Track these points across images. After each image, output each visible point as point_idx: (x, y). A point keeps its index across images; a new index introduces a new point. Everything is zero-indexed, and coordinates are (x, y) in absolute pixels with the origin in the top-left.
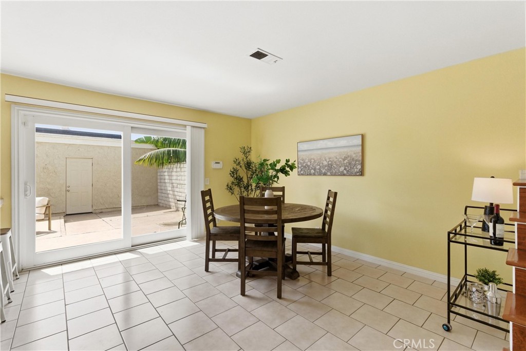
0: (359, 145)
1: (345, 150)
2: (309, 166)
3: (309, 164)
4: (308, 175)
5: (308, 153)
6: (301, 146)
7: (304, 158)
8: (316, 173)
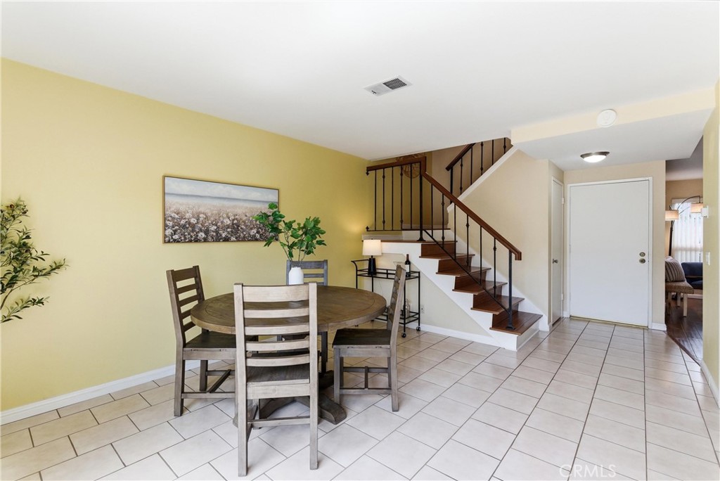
2: (193, 226)
3: (193, 221)
4: (190, 241)
5: (192, 202)
6: (172, 185)
7: (182, 209)
8: (210, 238)
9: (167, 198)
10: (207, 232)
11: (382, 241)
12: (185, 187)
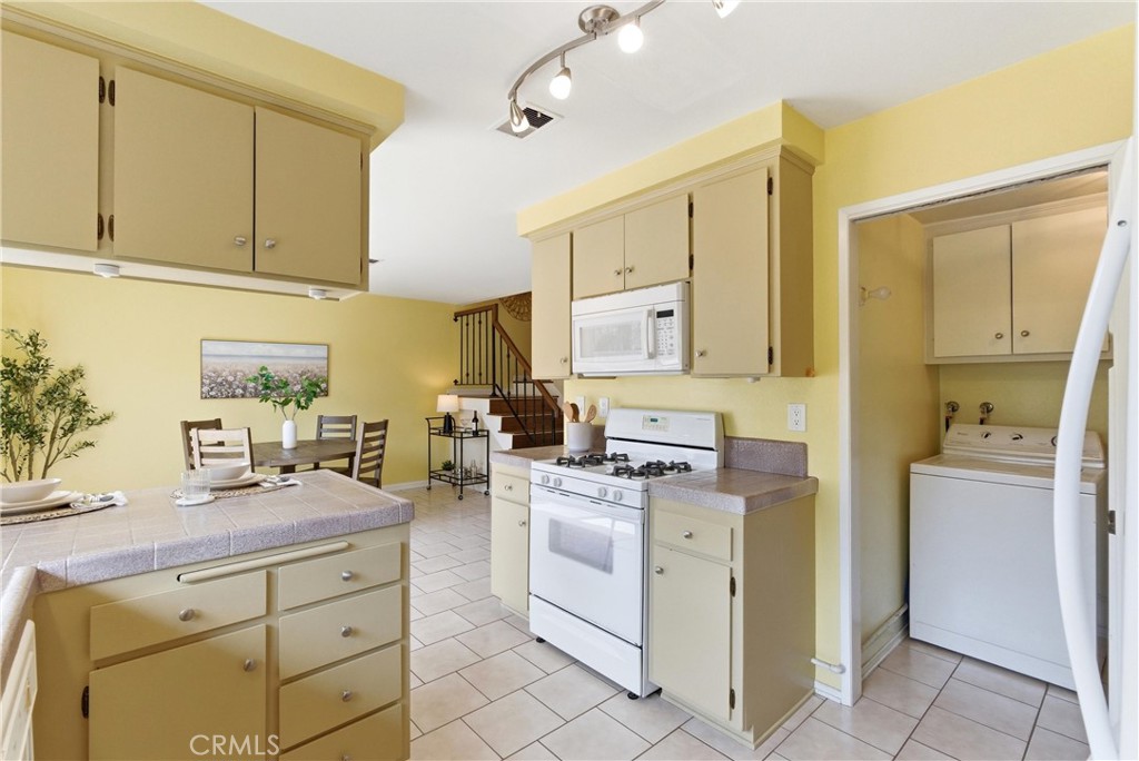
0: (324, 358)
1: (304, 362)
2: (230, 384)
3: (231, 379)
4: (228, 397)
5: (228, 361)
6: (209, 347)
7: (219, 368)
8: (248, 394)
9: (204, 359)
10: (245, 389)
11: (459, 396)
12: (223, 348)
